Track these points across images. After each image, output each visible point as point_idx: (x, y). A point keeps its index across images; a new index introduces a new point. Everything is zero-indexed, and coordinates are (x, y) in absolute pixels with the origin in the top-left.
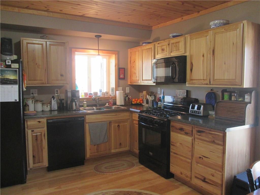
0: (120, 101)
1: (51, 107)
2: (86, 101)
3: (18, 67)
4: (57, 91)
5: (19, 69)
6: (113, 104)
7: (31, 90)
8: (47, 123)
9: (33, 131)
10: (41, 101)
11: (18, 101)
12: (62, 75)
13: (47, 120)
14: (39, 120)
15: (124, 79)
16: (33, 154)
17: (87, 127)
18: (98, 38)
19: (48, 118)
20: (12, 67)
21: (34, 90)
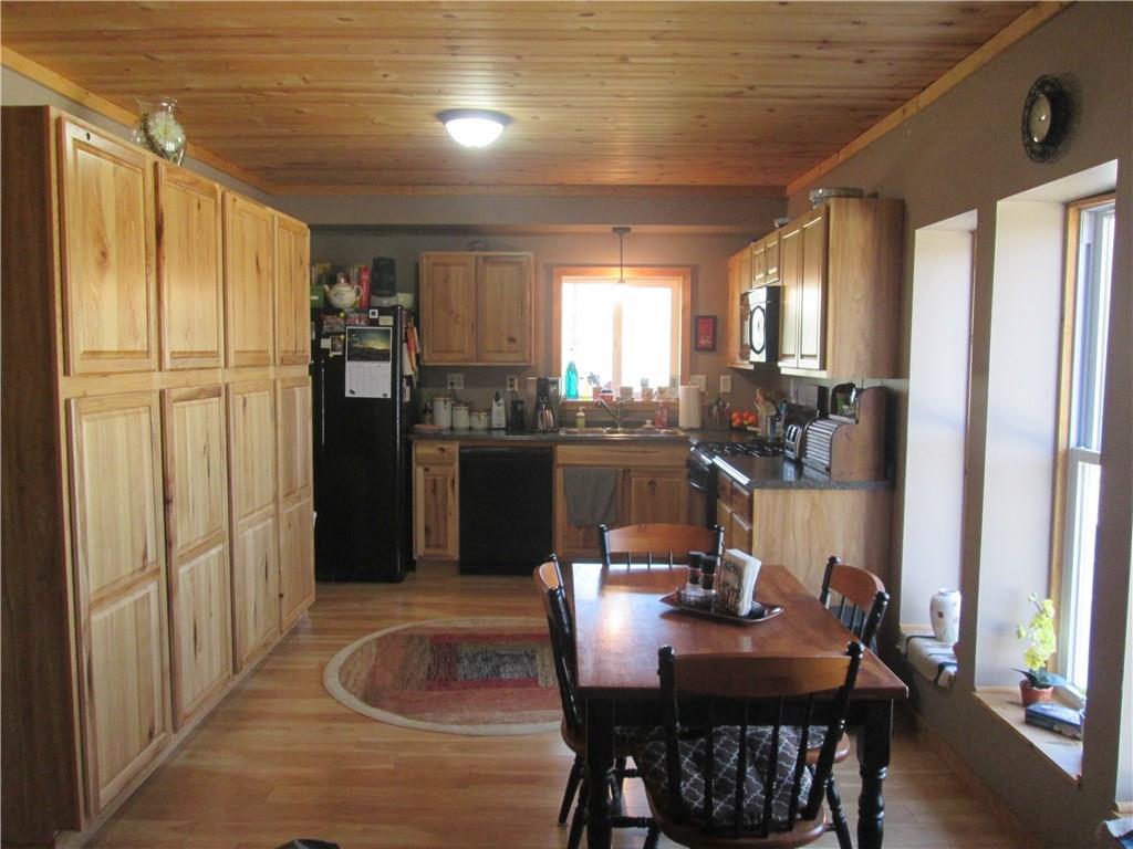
0: (687, 417)
1: (490, 421)
2: (584, 411)
3: (391, 323)
4: (512, 380)
5: (395, 327)
6: (668, 422)
7: (450, 376)
8: (461, 454)
9: (427, 470)
10: (466, 404)
11: (389, 396)
12: (512, 340)
13: (461, 448)
14: (440, 446)
15: (712, 349)
16: (426, 522)
17: (559, 475)
18: (621, 235)
19: (465, 444)
20: (381, 323)
21: (457, 375)
